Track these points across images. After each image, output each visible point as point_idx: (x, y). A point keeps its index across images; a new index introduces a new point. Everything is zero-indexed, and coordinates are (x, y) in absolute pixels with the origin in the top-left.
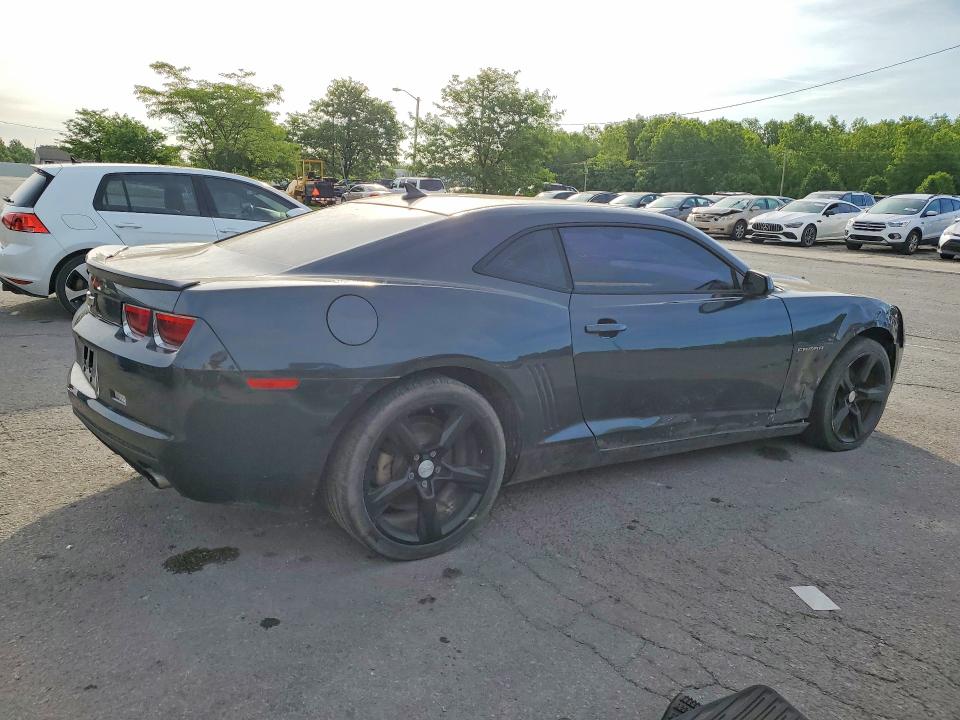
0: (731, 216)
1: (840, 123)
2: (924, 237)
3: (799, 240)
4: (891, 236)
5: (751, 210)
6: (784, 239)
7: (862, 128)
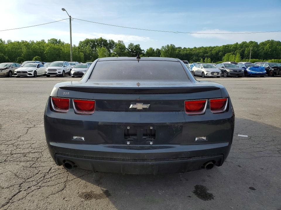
0: (7, 69)
1: (3, 41)
2: (65, 72)
3: (33, 75)
4: (59, 72)
5: (12, 67)
6: (28, 75)
7: (10, 43)
